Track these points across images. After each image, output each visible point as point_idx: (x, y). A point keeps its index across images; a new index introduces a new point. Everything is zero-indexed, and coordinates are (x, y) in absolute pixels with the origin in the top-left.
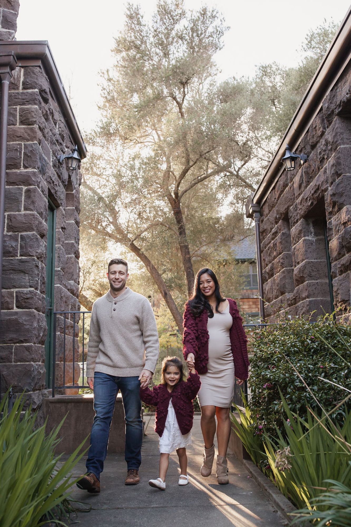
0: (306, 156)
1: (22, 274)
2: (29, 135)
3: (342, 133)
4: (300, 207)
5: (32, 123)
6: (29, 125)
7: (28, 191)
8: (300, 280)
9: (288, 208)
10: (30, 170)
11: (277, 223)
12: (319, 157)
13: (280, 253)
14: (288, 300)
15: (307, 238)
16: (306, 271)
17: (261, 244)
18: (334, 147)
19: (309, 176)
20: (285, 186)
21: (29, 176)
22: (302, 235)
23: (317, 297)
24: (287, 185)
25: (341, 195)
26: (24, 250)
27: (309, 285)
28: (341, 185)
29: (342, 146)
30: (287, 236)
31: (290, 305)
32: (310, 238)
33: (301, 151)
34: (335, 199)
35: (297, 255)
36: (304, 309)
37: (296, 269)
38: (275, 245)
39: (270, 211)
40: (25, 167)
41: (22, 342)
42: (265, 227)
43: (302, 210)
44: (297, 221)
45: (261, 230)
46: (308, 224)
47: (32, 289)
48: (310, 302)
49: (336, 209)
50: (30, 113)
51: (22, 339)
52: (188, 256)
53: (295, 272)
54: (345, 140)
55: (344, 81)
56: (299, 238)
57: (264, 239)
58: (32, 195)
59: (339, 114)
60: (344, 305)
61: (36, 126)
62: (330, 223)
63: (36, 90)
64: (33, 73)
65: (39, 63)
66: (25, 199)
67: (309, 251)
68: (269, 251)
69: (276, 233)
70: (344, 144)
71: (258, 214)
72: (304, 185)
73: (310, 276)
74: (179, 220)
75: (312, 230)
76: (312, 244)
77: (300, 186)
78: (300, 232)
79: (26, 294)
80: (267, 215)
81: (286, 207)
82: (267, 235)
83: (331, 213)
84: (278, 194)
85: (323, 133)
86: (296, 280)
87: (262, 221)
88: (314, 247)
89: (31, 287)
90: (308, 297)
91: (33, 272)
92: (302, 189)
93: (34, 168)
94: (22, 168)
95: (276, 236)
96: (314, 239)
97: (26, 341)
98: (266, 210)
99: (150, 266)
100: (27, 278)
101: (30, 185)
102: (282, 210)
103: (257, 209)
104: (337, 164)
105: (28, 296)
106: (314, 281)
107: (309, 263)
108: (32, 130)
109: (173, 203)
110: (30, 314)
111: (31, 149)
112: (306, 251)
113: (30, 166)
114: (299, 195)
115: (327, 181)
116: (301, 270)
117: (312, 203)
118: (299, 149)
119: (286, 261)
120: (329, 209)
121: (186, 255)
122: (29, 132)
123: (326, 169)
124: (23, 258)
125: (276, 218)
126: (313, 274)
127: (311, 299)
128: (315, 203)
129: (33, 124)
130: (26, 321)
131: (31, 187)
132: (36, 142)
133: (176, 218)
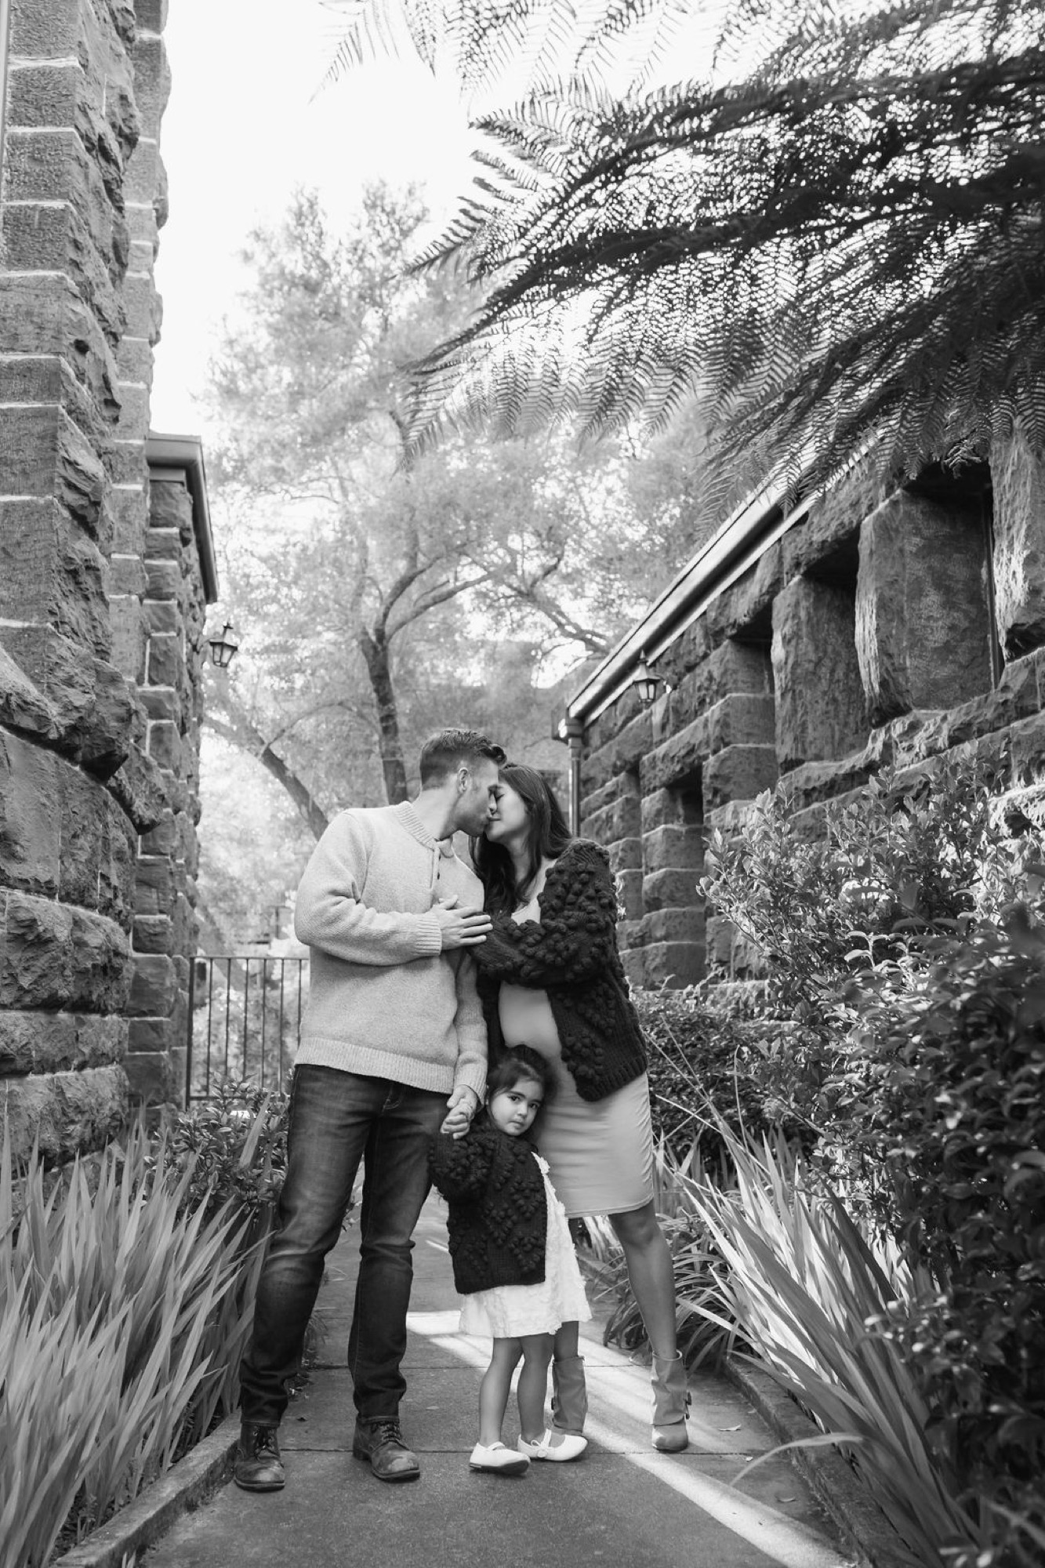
0: (675, 678)
1: (145, 888)
2: (160, 619)
3: (735, 672)
4: (660, 766)
5: (168, 597)
6: (161, 599)
7: (157, 730)
8: (654, 904)
9: (639, 757)
10: (162, 688)
11: (616, 774)
12: (697, 694)
13: (619, 838)
14: (629, 935)
15: (670, 826)
16: (664, 889)
17: (582, 803)
18: (722, 691)
19: (678, 717)
20: (636, 711)
21: (160, 702)
22: (662, 819)
23: (682, 939)
24: (640, 711)
25: (727, 780)
26: (151, 844)
27: (668, 917)
28: (729, 763)
29: (734, 695)
30: (633, 806)
31: (632, 946)
32: (677, 826)
33: (668, 664)
34: (718, 784)
35: (652, 854)
36: (658, 960)
37: (649, 879)
38: (609, 818)
39: (603, 744)
40: (153, 682)
41: (144, 1014)
42: (592, 773)
43: (666, 772)
44: (654, 789)
45: (582, 775)
46: (674, 800)
47: (163, 917)
48: (669, 948)
49: (718, 800)
50: (163, 577)
51: (145, 1009)
52: (400, 785)
53: (646, 886)
54: (740, 684)
55: (742, 588)
56: (657, 823)
57: (587, 794)
58: (166, 737)
59: (732, 638)
60: (720, 969)
61: (173, 602)
62: (709, 818)
63: (175, 530)
64: (170, 495)
65: (182, 476)
66: (152, 744)
67: (673, 850)
68: (597, 825)
69: (612, 796)
70: (737, 690)
71: (578, 742)
72: (670, 728)
73: (673, 900)
74: (385, 699)
75: (681, 811)
76: (679, 838)
77: (663, 727)
78: (659, 813)
79: (154, 926)
80: (597, 749)
81: (636, 752)
82: (594, 789)
83: (710, 802)
84: (623, 718)
85: (706, 656)
86: (647, 902)
87: (586, 757)
88: (682, 844)
89: (161, 912)
90: (666, 938)
91: (165, 884)
92: (667, 733)
93: (170, 685)
94: (146, 684)
95: (612, 801)
96: (683, 829)
97: (153, 1013)
98: (595, 739)
99: (307, 805)
100: (154, 896)
101: (162, 717)
102: (629, 755)
103: (578, 731)
104: (724, 723)
105: (158, 929)
106: (678, 909)
107: (671, 874)
108: (166, 609)
109: (371, 652)
110: (160, 964)
111: (164, 648)
112: (667, 851)
113: (162, 681)
114: (662, 741)
115: (707, 744)
116: (658, 886)
117: (682, 770)
118: (664, 660)
119: (630, 857)
120: (708, 796)
121: (396, 782)
122: (161, 613)
123: (707, 720)
124: (148, 857)
125: (615, 765)
126: (678, 895)
127: (671, 943)
128: (687, 770)
129: (168, 599)
130: (151, 975)
131: (164, 722)
132: (173, 634)
133: (377, 691)
